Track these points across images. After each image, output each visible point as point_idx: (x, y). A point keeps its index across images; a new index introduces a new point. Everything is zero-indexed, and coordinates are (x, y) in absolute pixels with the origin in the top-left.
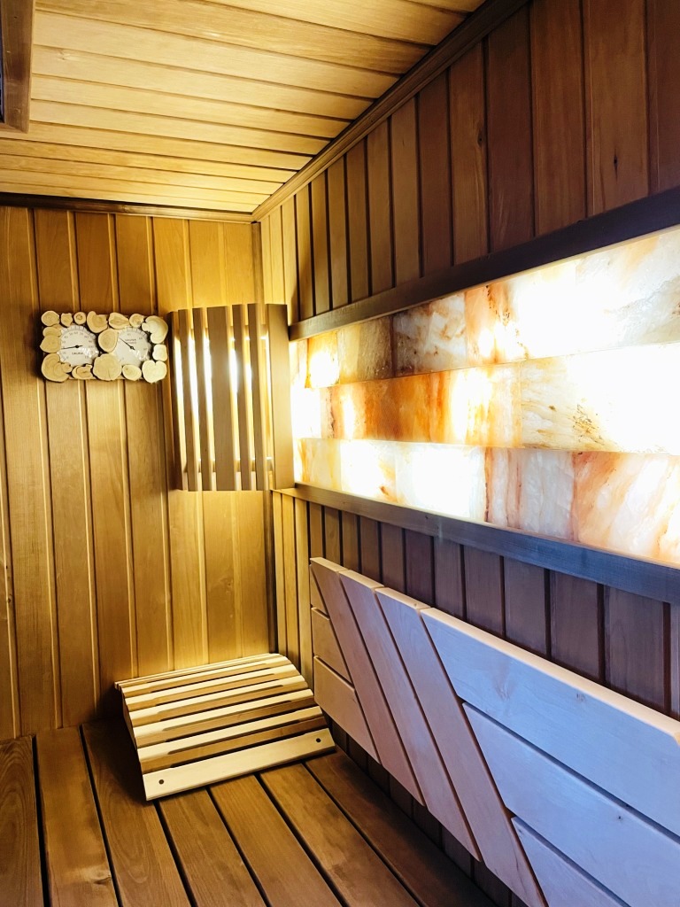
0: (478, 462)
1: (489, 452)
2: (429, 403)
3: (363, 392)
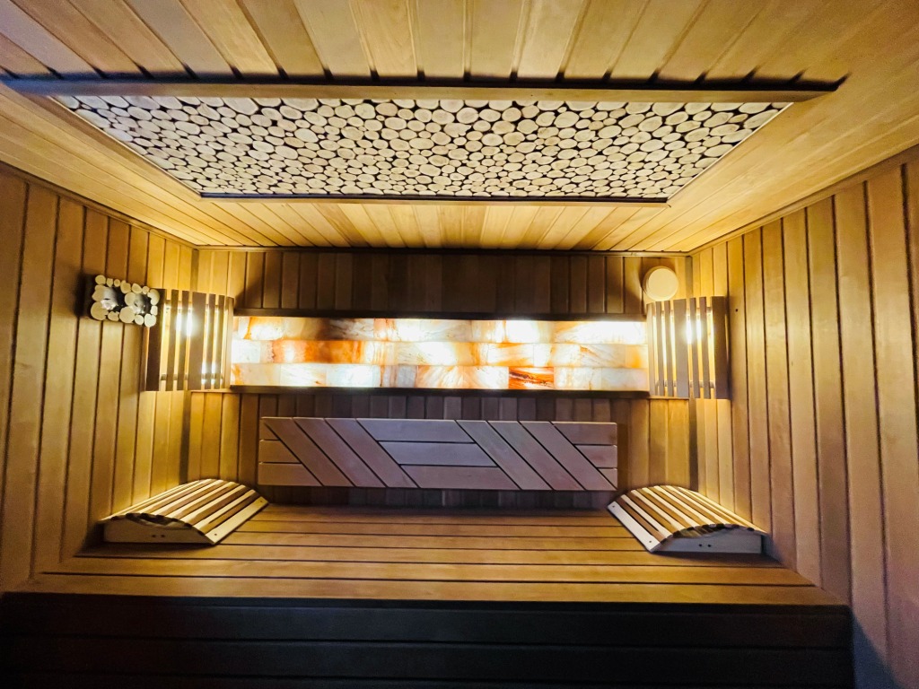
0: (377, 369)
1: (383, 367)
2: (352, 350)
3: (304, 344)
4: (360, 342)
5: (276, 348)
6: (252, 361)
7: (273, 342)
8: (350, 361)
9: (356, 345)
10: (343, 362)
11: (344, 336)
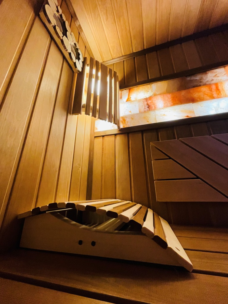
2: (211, 91)
3: (169, 96)
4: (216, 84)
5: (149, 102)
6: (133, 113)
7: (146, 99)
8: (212, 97)
9: (214, 87)
10: (207, 100)
11: (201, 84)
